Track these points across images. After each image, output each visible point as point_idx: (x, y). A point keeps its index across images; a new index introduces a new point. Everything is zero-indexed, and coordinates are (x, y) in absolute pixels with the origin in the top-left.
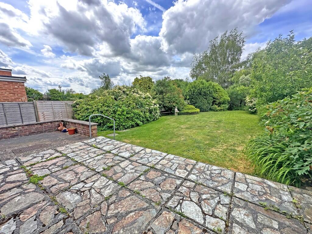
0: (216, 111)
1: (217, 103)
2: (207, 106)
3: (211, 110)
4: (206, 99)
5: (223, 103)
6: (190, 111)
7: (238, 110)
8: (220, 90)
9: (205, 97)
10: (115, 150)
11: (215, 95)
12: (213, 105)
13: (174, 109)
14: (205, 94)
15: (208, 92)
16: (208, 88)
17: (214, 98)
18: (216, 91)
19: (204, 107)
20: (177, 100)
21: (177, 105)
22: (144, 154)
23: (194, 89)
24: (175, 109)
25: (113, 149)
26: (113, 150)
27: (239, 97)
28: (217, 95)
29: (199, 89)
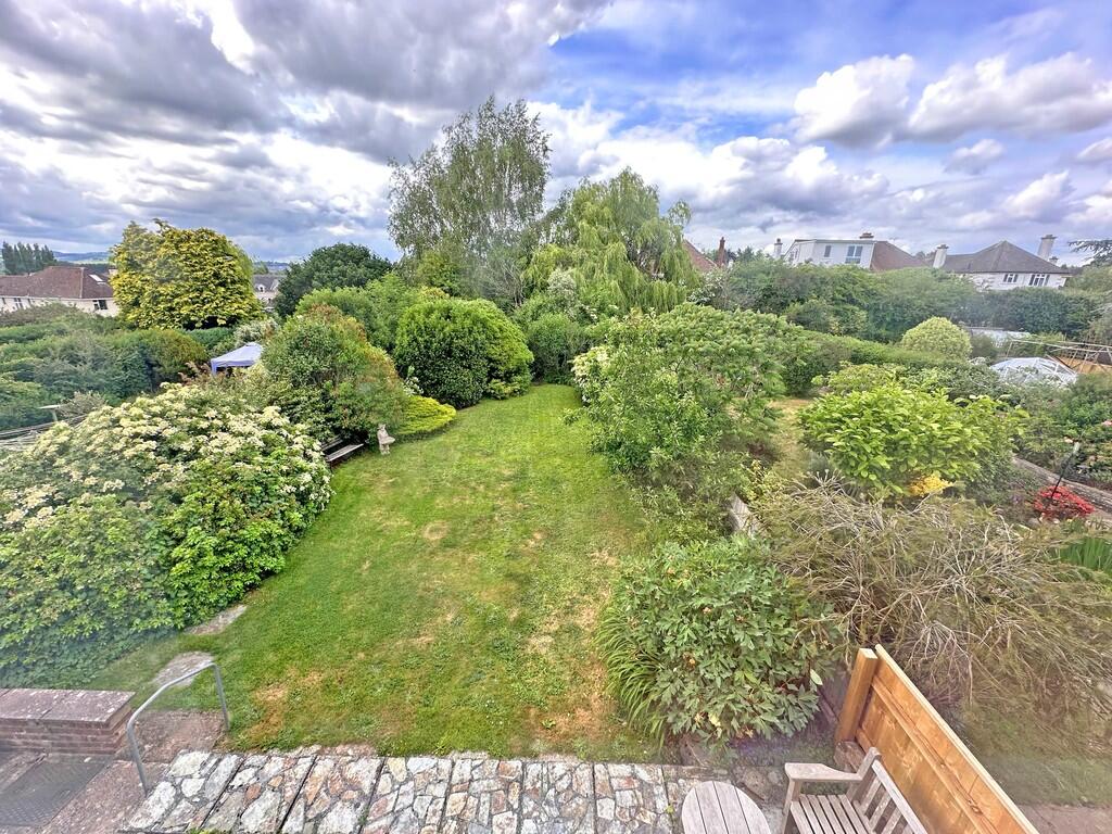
0: (503, 399)
1: (501, 374)
2: (474, 388)
3: (487, 395)
4: (469, 367)
5: (518, 371)
6: (427, 426)
7: (557, 382)
8: (505, 334)
9: (464, 362)
10: (293, 813)
11: (494, 351)
12: (489, 381)
13: (376, 433)
14: (466, 354)
15: (473, 349)
16: (470, 332)
17: (490, 360)
18: (495, 338)
19: (468, 394)
20: (378, 401)
21: (381, 419)
22: (393, 791)
23: (427, 337)
24: (379, 433)
25: (284, 813)
26: (285, 819)
27: (555, 348)
28: (498, 350)
29: (444, 340)
